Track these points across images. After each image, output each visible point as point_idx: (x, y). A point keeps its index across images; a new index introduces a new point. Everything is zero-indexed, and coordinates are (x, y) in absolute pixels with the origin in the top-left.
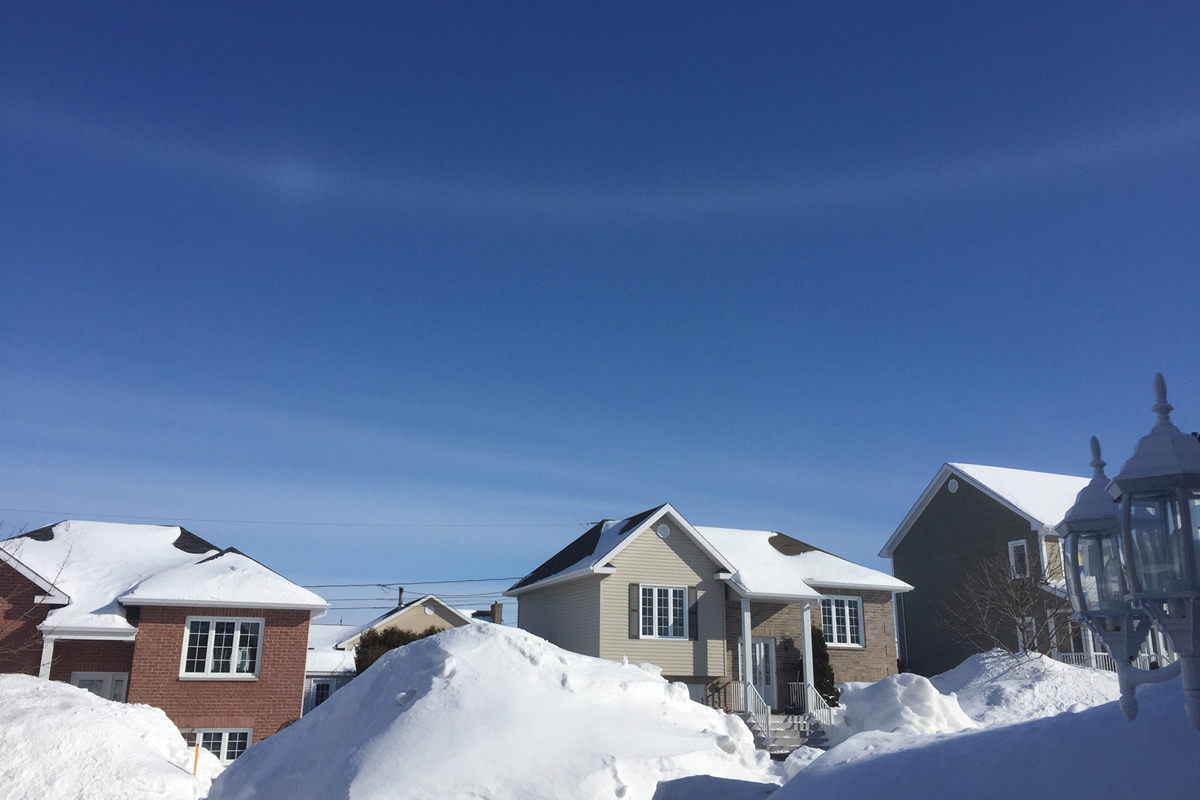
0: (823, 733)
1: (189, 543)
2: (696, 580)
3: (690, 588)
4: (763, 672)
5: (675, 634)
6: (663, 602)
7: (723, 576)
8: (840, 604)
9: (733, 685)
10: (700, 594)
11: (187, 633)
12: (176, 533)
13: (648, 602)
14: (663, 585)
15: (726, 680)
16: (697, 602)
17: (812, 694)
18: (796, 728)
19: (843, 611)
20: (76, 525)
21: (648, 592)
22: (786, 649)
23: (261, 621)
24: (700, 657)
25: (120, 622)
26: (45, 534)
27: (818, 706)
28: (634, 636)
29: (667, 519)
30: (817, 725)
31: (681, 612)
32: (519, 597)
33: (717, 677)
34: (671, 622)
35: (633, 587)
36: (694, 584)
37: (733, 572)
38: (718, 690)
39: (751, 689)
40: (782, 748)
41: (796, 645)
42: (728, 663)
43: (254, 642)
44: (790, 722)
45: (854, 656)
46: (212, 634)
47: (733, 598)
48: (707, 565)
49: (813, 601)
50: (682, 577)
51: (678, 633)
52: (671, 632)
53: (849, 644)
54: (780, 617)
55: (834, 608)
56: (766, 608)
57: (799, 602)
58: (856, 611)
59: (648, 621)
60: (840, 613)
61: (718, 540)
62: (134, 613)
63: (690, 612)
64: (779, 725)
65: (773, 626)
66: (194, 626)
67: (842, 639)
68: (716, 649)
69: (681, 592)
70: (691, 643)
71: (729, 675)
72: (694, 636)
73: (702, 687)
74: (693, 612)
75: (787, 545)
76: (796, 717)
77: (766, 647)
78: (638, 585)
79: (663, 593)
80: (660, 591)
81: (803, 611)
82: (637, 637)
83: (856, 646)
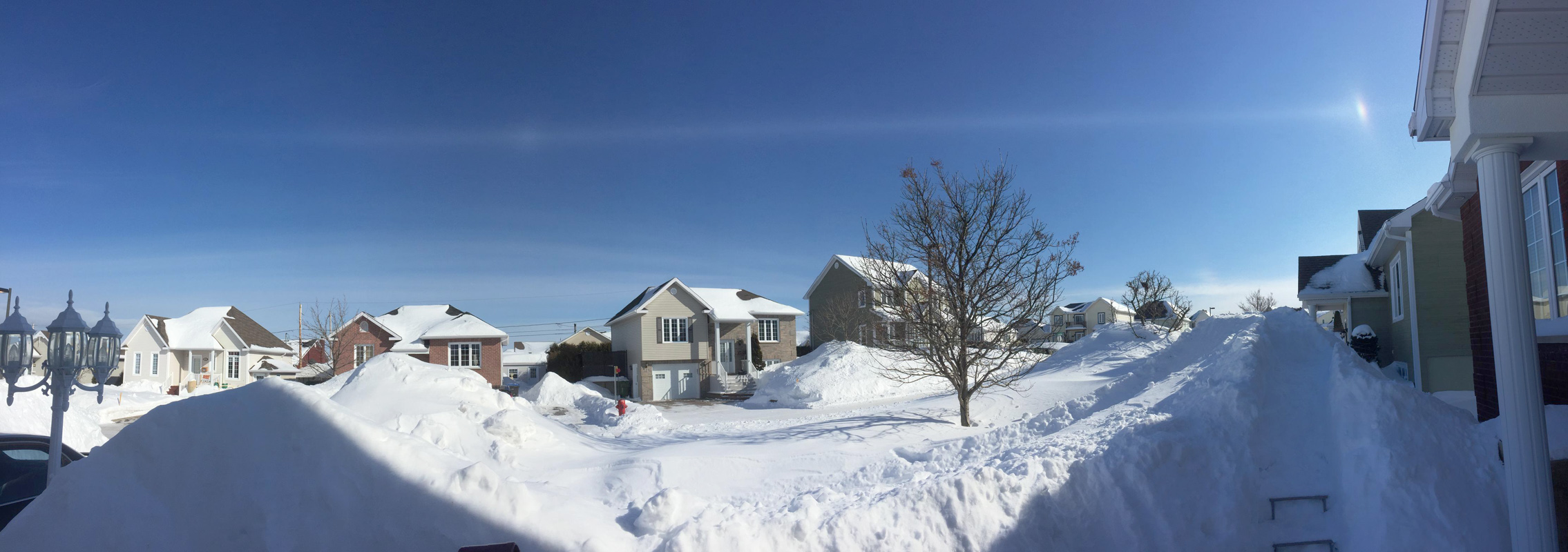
0: (754, 383)
1: (453, 311)
2: (691, 314)
3: (689, 318)
4: (728, 355)
5: (681, 340)
6: (674, 326)
7: (706, 311)
8: (768, 322)
9: (712, 362)
10: (694, 320)
11: (449, 350)
12: (447, 307)
13: (667, 326)
14: (674, 317)
15: (709, 360)
16: (692, 325)
17: (750, 365)
18: (741, 381)
19: (770, 326)
20: (406, 308)
21: (666, 321)
22: (740, 344)
23: (480, 343)
24: (695, 351)
25: (421, 346)
26: (395, 312)
27: (753, 371)
28: (659, 342)
29: (675, 285)
30: (752, 379)
31: (685, 330)
32: (611, 326)
33: (703, 360)
34: (679, 334)
35: (659, 319)
36: (691, 316)
37: (711, 309)
38: (705, 365)
39: (720, 365)
40: (732, 391)
41: (745, 343)
42: (710, 352)
43: (478, 353)
44: (739, 378)
45: (774, 346)
46: (460, 350)
47: (711, 322)
48: (697, 306)
49: (751, 321)
50: (685, 313)
51: (683, 339)
52: (679, 339)
53: (772, 341)
54: (737, 329)
55: (765, 324)
56: (727, 326)
57: (745, 322)
58: (776, 326)
59: (667, 335)
60: (768, 326)
61: (701, 294)
62: (427, 342)
63: (689, 329)
64: (733, 380)
65: (733, 335)
66: (452, 347)
67: (769, 338)
68: (703, 348)
69: (684, 320)
70: (690, 344)
71: (710, 358)
72: (691, 341)
73: (697, 364)
74: (691, 329)
75: (745, 295)
76: (742, 376)
77: (730, 344)
78: (661, 318)
79: (674, 321)
80: (672, 320)
81: (746, 326)
82: (661, 343)
83: (776, 341)
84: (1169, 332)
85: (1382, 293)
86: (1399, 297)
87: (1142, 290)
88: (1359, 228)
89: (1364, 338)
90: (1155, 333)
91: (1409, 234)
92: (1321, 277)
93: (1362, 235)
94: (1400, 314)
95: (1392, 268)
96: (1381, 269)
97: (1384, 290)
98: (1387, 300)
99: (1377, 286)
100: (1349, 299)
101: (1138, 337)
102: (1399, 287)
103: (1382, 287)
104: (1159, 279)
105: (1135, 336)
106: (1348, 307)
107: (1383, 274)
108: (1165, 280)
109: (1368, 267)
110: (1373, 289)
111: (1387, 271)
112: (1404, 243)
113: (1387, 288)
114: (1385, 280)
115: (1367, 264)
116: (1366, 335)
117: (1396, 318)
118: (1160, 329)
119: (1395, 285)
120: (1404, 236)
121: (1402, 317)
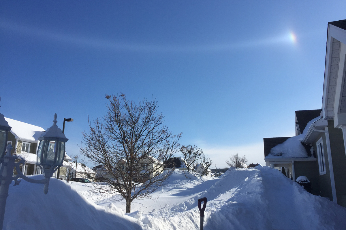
84: (202, 176)
85: (312, 159)
86: (323, 161)
87: (188, 155)
88: (296, 120)
89: (303, 183)
90: (195, 176)
91: (327, 129)
92: (277, 149)
93: (298, 125)
94: (324, 171)
95: (318, 145)
96: (311, 145)
97: (313, 157)
98: (316, 162)
99: (309, 154)
100: (293, 161)
101: (187, 178)
102: (322, 155)
103: (312, 155)
104: (197, 149)
105: (186, 178)
106: (293, 166)
107: (312, 148)
108: (200, 150)
109: (303, 143)
110: (306, 156)
111: (315, 146)
112: (324, 134)
113: (315, 155)
114: (314, 151)
115: (303, 142)
116: (304, 181)
117: (322, 173)
118: (197, 174)
119: (320, 154)
120: (324, 129)
121: (325, 172)
